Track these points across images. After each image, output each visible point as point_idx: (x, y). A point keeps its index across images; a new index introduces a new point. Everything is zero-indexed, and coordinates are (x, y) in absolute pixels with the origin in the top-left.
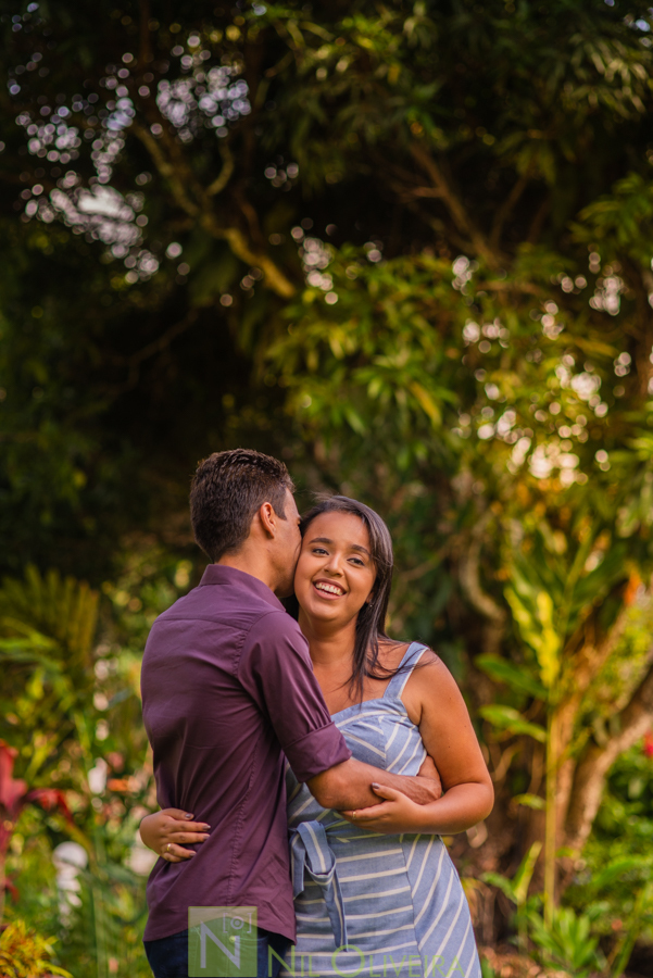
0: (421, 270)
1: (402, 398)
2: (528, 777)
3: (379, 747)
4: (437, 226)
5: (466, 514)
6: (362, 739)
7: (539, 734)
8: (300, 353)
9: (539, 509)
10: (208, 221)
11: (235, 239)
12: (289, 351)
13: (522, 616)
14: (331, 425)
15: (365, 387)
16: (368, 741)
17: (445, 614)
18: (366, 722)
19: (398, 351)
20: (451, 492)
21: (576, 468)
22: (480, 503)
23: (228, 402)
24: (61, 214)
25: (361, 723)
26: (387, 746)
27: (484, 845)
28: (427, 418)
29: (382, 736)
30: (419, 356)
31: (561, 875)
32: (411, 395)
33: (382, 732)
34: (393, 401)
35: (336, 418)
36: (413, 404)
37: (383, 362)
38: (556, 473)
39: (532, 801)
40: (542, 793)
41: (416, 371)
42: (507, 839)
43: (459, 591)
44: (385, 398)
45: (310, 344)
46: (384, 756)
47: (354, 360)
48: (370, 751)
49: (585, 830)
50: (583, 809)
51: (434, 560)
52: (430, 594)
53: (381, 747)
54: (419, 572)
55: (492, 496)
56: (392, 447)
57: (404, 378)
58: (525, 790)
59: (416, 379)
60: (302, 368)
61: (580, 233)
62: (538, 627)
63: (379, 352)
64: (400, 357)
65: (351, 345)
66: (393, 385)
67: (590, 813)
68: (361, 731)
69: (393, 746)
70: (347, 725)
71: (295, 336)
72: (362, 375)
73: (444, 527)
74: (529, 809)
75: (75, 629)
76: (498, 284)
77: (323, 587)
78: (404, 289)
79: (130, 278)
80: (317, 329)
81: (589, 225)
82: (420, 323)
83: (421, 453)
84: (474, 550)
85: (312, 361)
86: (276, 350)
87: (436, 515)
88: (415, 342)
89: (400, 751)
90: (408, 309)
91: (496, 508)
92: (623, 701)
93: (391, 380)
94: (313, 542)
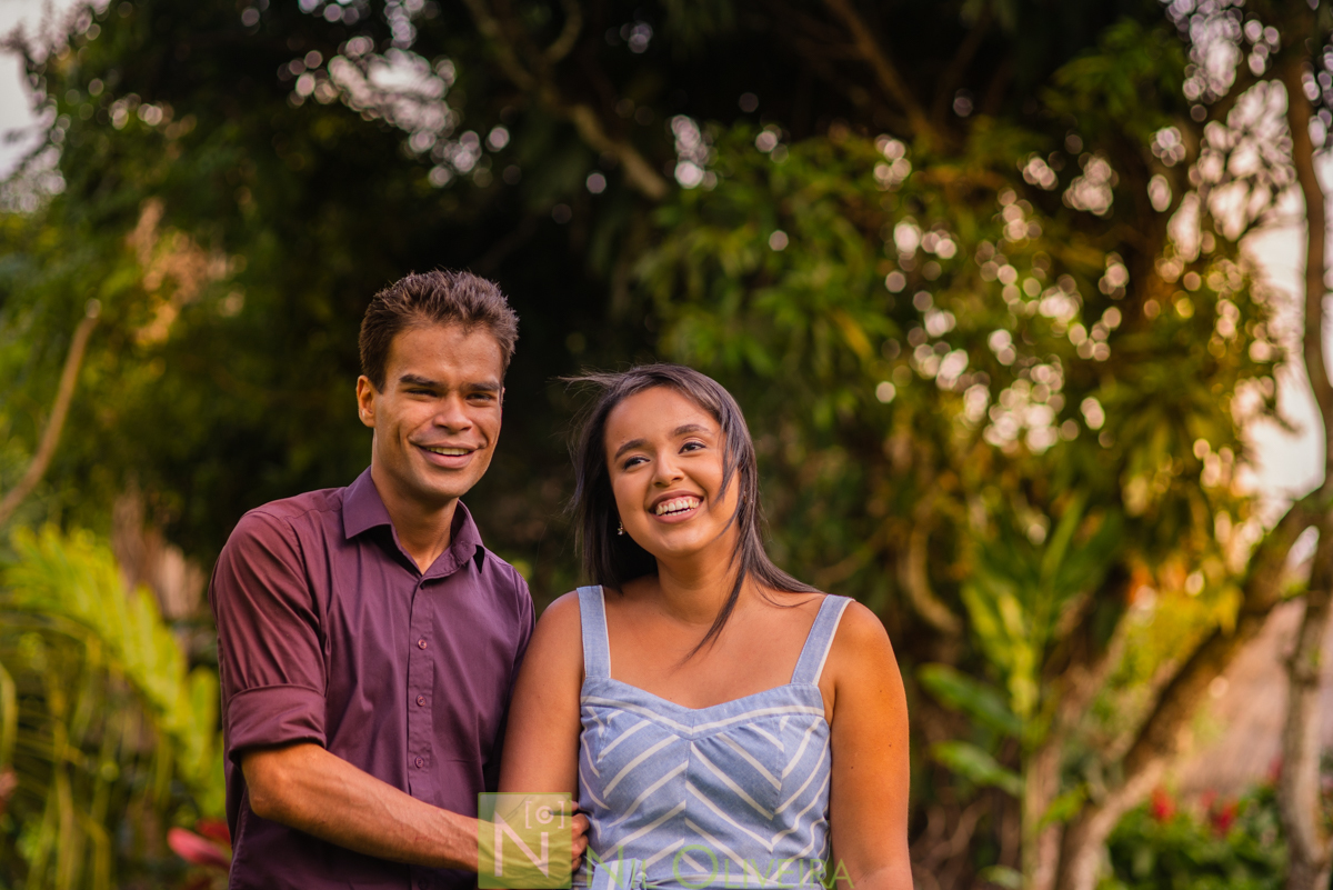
0: (840, 154)
1: (822, 333)
2: (997, 846)
3: (772, 770)
4: (860, 97)
5: (908, 487)
6: (751, 752)
7: (1011, 783)
8: (679, 274)
9: (1007, 480)
10: (548, 96)
11: (585, 121)
12: (663, 269)
13: (984, 622)
14: (725, 369)
15: (770, 315)
16: (758, 758)
18: (760, 725)
19: (813, 266)
21: (1053, 424)
22: (926, 472)
24: (344, 92)
25: (752, 727)
26: (786, 772)
28: (855, 358)
29: (781, 754)
30: (842, 273)
32: (834, 326)
33: (781, 746)
34: (809, 337)
35: (732, 356)
37: (793, 280)
38: (1024, 434)
39: (1006, 877)
40: (1017, 866)
41: (840, 293)
43: (898, 593)
44: (798, 332)
45: (692, 260)
46: (778, 786)
47: (752, 281)
48: (759, 774)
51: (862, 554)
53: (777, 772)
54: (845, 568)
55: (943, 462)
56: (807, 396)
57: (822, 304)
58: (996, 861)
59: (839, 304)
60: (680, 291)
61: (1055, 103)
62: (1005, 637)
63: (787, 268)
64: (819, 275)
65: (750, 259)
66: (810, 313)
68: (750, 739)
69: (793, 774)
70: (729, 726)
71: (671, 250)
72: (766, 299)
73: (877, 506)
76: (946, 173)
77: (666, 509)
78: (820, 183)
79: (438, 177)
80: (701, 239)
81: (1069, 92)
82: (842, 228)
83: (846, 405)
84: (919, 537)
85: (695, 282)
86: (648, 267)
87: (863, 492)
88: (836, 253)
89: (802, 782)
90: (825, 211)
91: (947, 481)
92: (1123, 742)
93: (806, 304)
94: (618, 455)
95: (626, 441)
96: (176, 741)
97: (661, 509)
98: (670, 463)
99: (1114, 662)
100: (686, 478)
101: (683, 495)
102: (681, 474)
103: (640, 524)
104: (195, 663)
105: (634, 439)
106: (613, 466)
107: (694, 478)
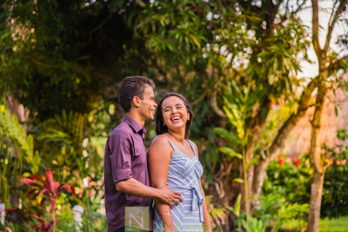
1: (187, 40)
2: (238, 172)
5: (211, 81)
7: (240, 156)
8: (150, 26)
9: (238, 78)
12: (145, 25)
13: (230, 116)
14: (162, 50)
15: (174, 36)
17: (206, 117)
19: (184, 24)
20: (206, 73)
22: (216, 76)
23: (124, 46)
27: (224, 197)
28: (196, 46)
30: (192, 24)
31: (252, 206)
32: (190, 39)
34: (184, 41)
35: (164, 48)
36: (191, 41)
37: (179, 27)
38: (242, 65)
39: (240, 180)
40: (243, 178)
41: (191, 30)
42: (232, 195)
43: (211, 108)
44: (181, 40)
45: (153, 22)
47: (169, 27)
49: (259, 190)
50: (258, 182)
51: (201, 98)
52: (201, 110)
54: (196, 102)
55: (220, 74)
56: (184, 58)
57: (187, 33)
58: (238, 177)
59: (191, 33)
60: (150, 31)
63: (177, 24)
64: (186, 25)
65: (167, 22)
66: (184, 35)
67: (261, 184)
71: (147, 20)
72: (172, 32)
73: (204, 86)
74: (239, 184)
75: (77, 130)
77: (174, 119)
79: (87, 5)
80: (155, 17)
82: (191, 13)
83: (194, 59)
84: (215, 94)
85: (154, 29)
86: (141, 25)
87: (201, 82)
88: (190, 20)
90: (187, 8)
91: (222, 78)
92: (270, 144)
93: (183, 33)
94: (165, 109)
95: (166, 107)
96: (24, 153)
97: (173, 119)
98: (175, 110)
99: (267, 124)
100: (178, 113)
101: (177, 116)
102: (177, 112)
103: (168, 122)
104: (28, 133)
105: (168, 106)
106: (163, 111)
107: (179, 113)
